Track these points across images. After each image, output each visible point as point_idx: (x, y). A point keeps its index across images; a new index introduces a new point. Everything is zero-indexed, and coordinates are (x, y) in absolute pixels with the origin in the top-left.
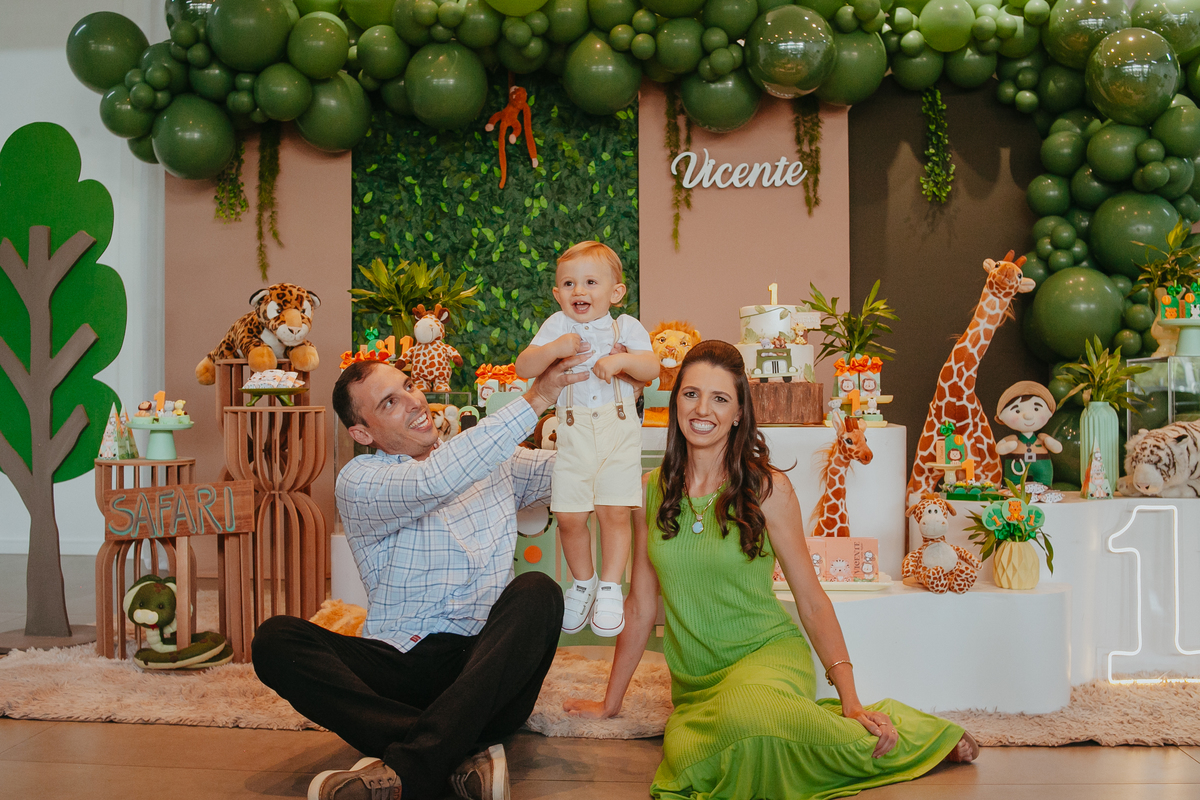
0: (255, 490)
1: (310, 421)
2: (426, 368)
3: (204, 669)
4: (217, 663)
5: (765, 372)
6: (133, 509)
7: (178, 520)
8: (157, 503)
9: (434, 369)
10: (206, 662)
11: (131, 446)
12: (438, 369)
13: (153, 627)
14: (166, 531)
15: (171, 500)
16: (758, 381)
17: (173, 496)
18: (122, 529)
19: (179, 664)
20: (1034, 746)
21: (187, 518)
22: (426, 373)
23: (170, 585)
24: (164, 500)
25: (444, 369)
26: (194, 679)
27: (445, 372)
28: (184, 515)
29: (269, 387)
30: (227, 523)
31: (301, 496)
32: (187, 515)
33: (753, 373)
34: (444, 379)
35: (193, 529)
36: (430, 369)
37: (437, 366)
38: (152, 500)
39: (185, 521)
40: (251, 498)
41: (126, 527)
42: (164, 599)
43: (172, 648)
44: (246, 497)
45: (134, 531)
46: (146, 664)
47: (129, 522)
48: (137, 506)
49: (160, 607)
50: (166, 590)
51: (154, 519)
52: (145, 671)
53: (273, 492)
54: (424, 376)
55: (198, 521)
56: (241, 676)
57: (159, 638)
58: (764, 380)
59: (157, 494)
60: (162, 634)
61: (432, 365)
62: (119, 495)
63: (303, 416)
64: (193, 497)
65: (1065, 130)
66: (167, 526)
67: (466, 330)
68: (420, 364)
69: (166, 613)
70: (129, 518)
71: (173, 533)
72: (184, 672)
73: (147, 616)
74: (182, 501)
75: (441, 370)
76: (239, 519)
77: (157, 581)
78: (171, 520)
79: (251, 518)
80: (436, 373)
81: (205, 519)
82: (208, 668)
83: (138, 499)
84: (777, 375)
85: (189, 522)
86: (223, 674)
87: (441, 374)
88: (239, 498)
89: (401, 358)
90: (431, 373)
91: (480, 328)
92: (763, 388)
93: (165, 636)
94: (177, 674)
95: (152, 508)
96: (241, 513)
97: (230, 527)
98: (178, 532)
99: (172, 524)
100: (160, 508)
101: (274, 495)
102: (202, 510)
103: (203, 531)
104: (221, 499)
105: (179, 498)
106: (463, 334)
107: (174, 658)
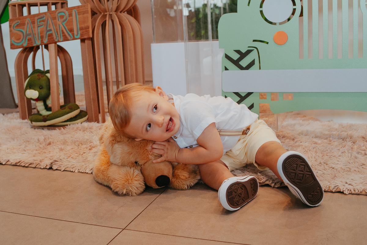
3: (64, 126)
6: (23, 29)
7: (48, 33)
8: (36, 24)
10: (65, 121)
13: (37, 100)
14: (42, 41)
15: (43, 21)
17: (44, 18)
18: (18, 41)
19: (48, 123)
21: (53, 32)
23: (48, 75)
24: (40, 22)
28: (51, 30)
30: (75, 33)
32: (53, 29)
35: (56, 39)
38: (33, 23)
39: (52, 34)
40: (89, 16)
41: (21, 40)
42: (44, 83)
44: (85, 15)
45: (25, 42)
46: (32, 123)
47: (22, 38)
48: (26, 27)
49: (41, 88)
50: (44, 78)
51: (35, 34)
52: (34, 127)
53: (106, 13)
55: (59, 33)
57: (43, 107)
59: (36, 18)
60: (45, 105)
62: (16, 21)
64: (56, 17)
66: (42, 37)
69: (44, 91)
70: (22, 35)
71: (46, 41)
72: (52, 128)
73: (33, 94)
74: (50, 21)
76: (82, 30)
77: (41, 73)
78: (44, 34)
79: (88, 28)
81: (62, 31)
82: (67, 125)
83: (26, 23)
85: (54, 34)
86: (75, 128)
88: (81, 16)
94: (49, 129)
95: (34, 27)
96: (83, 26)
97: (77, 35)
98: (48, 41)
99: (45, 36)
100: (38, 27)
101: (106, 15)
102: (61, 26)
103: (62, 39)
104: (71, 18)
105: (48, 19)
107: (45, 119)
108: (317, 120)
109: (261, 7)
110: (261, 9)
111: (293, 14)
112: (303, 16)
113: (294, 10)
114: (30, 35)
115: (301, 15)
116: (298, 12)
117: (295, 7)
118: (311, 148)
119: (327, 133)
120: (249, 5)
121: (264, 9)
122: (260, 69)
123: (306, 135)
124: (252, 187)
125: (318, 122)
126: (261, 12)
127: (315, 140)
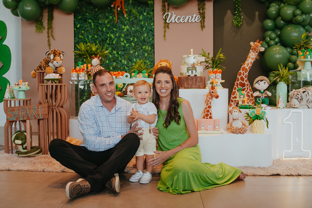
0: (48, 107)
1: (63, 87)
3: (34, 156)
4: (38, 155)
5: (189, 74)
6: (14, 112)
10: (35, 154)
11: (13, 95)
13: (20, 145)
14: (23, 118)
15: (25, 110)
16: (187, 76)
17: (25, 109)
18: (11, 118)
19: (28, 155)
20: (262, 175)
21: (29, 115)
23: (25, 133)
24: (23, 110)
26: (32, 159)
28: (28, 114)
29: (51, 78)
30: (40, 116)
31: (60, 108)
32: (29, 114)
33: (186, 74)
35: (31, 118)
38: (19, 110)
39: (29, 116)
40: (47, 109)
41: (12, 117)
42: (23, 137)
43: (25, 151)
44: (45, 109)
45: (14, 119)
46: (19, 155)
47: (13, 116)
48: (15, 111)
49: (22, 139)
50: (24, 135)
51: (20, 115)
52: (18, 157)
53: (53, 107)
55: (32, 115)
56: (45, 158)
57: (22, 148)
58: (189, 76)
59: (21, 108)
60: (23, 147)
62: (10, 109)
63: (61, 86)
64: (31, 109)
65: (273, 7)
66: (24, 117)
67: (106, 63)
68: (93, 72)
69: (24, 141)
70: (13, 115)
71: (25, 119)
72: (29, 157)
73: (19, 142)
74: (28, 110)
76: (44, 115)
77: (21, 132)
81: (34, 115)
82: (36, 156)
83: (15, 110)
84: (192, 74)
85: (30, 116)
86: (40, 157)
88: (43, 109)
89: (88, 70)
91: (110, 62)
92: (189, 78)
93: (24, 147)
94: (27, 158)
95: (19, 112)
96: (44, 113)
97: (41, 117)
98: (26, 119)
99: (25, 116)
100: (22, 112)
101: (53, 108)
102: (33, 112)
103: (34, 118)
104: (38, 109)
105: (27, 109)
106: (105, 64)
107: (26, 153)
114: (17, 115)
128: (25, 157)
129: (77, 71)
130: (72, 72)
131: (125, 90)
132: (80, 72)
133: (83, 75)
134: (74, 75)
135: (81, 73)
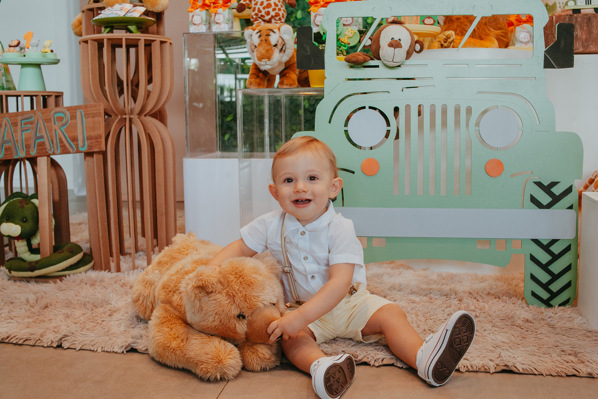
0: (106, 113)
1: (156, 47)
2: (264, 8)
3: (60, 278)
4: (74, 271)
5: (579, 4)
7: (38, 141)
8: (19, 127)
9: (270, 10)
10: (63, 270)
12: (274, 10)
13: (19, 238)
14: (28, 152)
15: (31, 123)
16: (571, 13)
17: (32, 120)
19: (37, 273)
21: (45, 140)
22: (263, 13)
23: (35, 201)
24: (25, 124)
25: (280, 10)
26: (48, 288)
27: (281, 13)
28: (42, 137)
29: (116, 16)
30: (80, 143)
31: (150, 121)
32: (45, 136)
33: (566, 4)
34: (280, 19)
35: (50, 150)
36: (267, 10)
37: (273, 6)
38: (15, 124)
39: (43, 143)
40: (101, 120)
42: (29, 213)
44: (96, 119)
45: (1, 153)
46: (11, 273)
48: (2, 129)
49: (23, 221)
50: (30, 206)
51: (17, 141)
53: (124, 116)
54: (262, 16)
55: (55, 142)
56: (92, 285)
57: (26, 248)
58: (576, 11)
59: (19, 118)
60: (29, 245)
61: (269, 6)
63: (148, 44)
64: (50, 119)
66: (28, 147)
68: (258, 6)
69: (29, 225)
71: (33, 153)
72: (43, 280)
73: (12, 229)
74: (41, 124)
75: (277, 11)
76: (90, 139)
77: (24, 197)
78: (32, 142)
79: (100, 137)
80: (273, 13)
81: (60, 139)
82: (65, 276)
83: (3, 124)
84: (589, 6)
85: (47, 144)
86: (78, 281)
87: (277, 15)
88: (90, 119)
90: (268, 13)
92: (576, 18)
93: (33, 247)
94: (36, 282)
95: (16, 131)
96: (92, 134)
97: (83, 147)
98: (37, 153)
99: (32, 145)
100: (22, 131)
101: (126, 118)
102: (58, 131)
103: (59, 151)
104: (74, 121)
105: (38, 121)
106: (294, 21)
107: (33, 267)
108: (409, 268)
109: (346, 125)
110: (346, 128)
111: (387, 136)
112: (398, 138)
113: (388, 131)
114: (9, 141)
115: (397, 137)
116: (393, 135)
117: (389, 128)
118: (409, 309)
119: (424, 286)
120: (330, 122)
121: (349, 128)
122: (343, 206)
123: (400, 291)
124: (349, 369)
125: (411, 271)
126: (346, 131)
127: (413, 297)
128: (28, 279)
129: (209, 6)
130: (192, 10)
131: (369, 42)
132: (215, 7)
133: (227, 17)
134: (197, 20)
135: (220, 10)
